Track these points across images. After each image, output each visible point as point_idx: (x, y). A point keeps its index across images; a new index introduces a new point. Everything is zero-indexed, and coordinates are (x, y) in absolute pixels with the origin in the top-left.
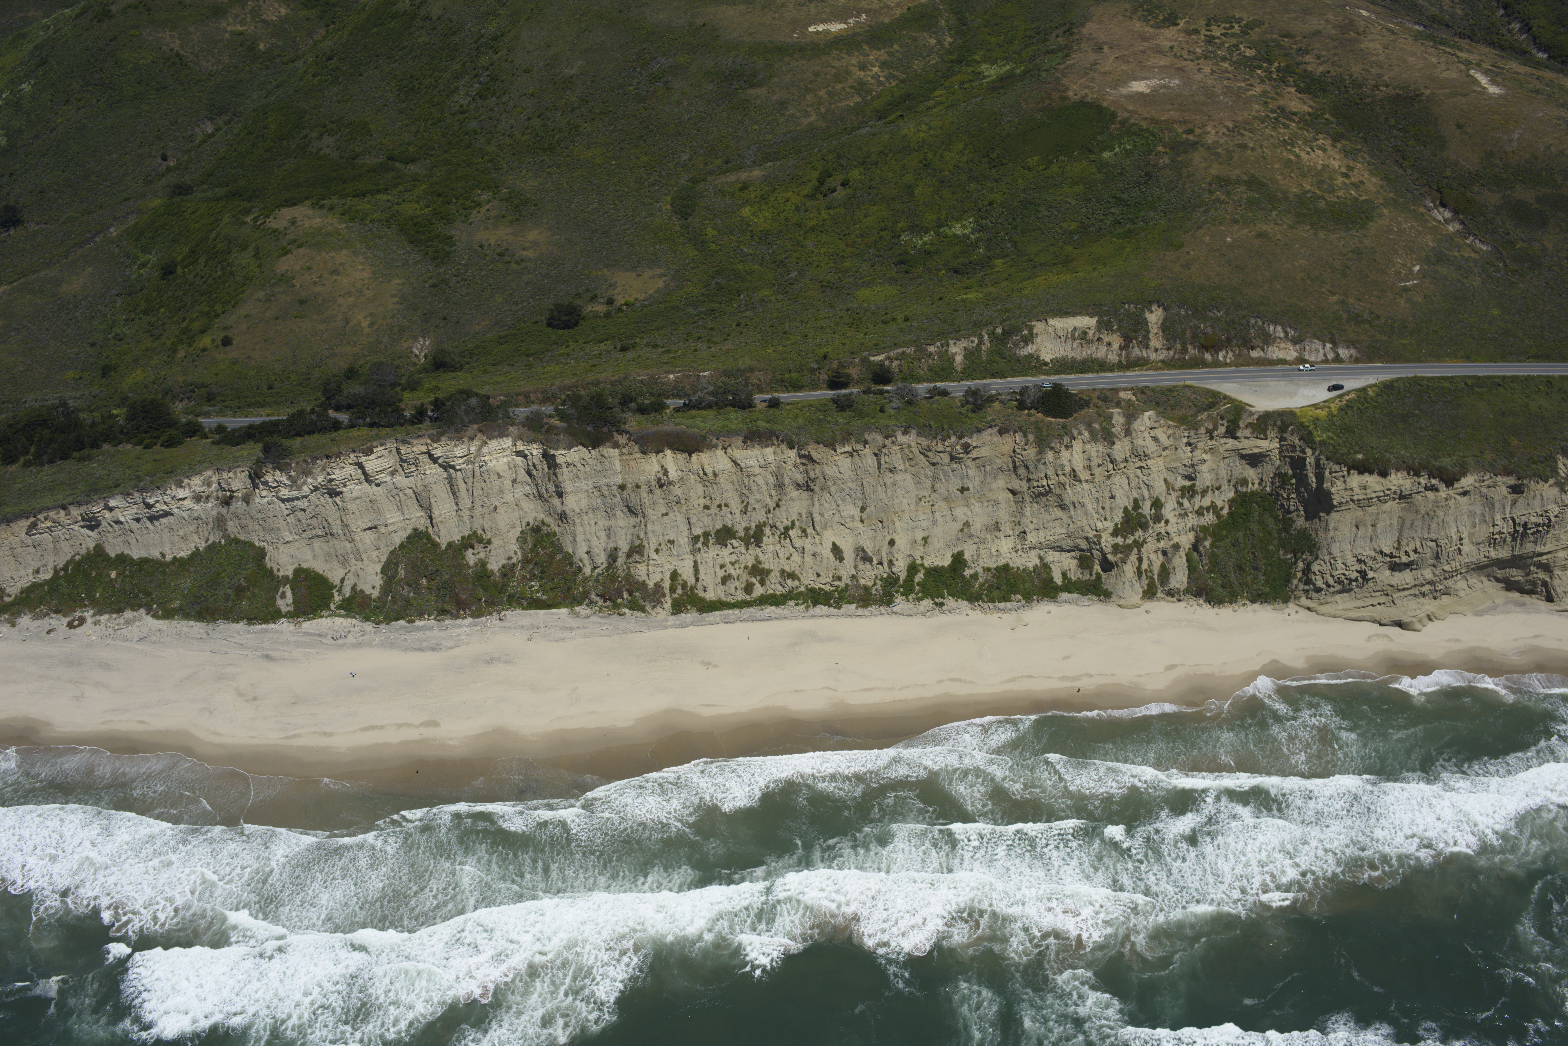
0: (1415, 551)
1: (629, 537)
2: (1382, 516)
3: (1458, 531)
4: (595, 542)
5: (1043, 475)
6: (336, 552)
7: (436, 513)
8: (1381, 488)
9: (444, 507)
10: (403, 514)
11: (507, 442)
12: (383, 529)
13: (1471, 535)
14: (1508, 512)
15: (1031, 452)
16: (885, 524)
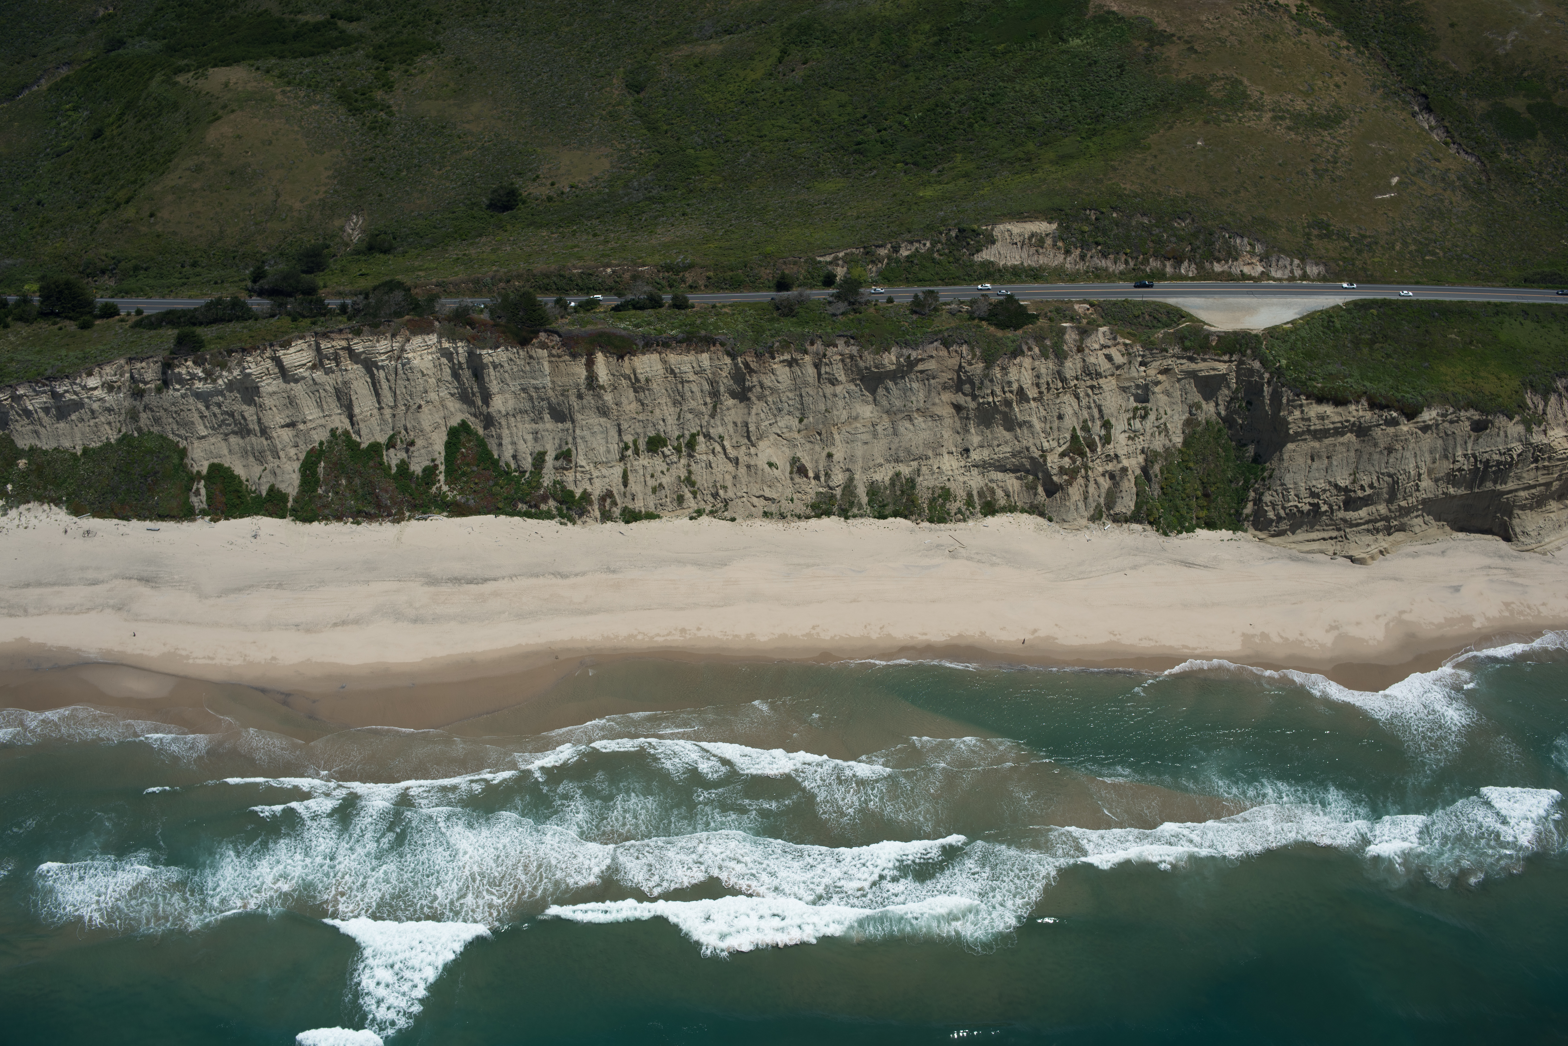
0: (1371, 486)
1: (557, 441)
2: (1338, 448)
3: (1417, 467)
4: (522, 446)
5: (989, 391)
6: (253, 448)
7: (357, 411)
8: (1340, 419)
9: (364, 404)
10: (323, 411)
11: (433, 339)
12: (301, 427)
13: (1430, 472)
14: (1469, 448)
15: (979, 367)
16: (824, 435)
